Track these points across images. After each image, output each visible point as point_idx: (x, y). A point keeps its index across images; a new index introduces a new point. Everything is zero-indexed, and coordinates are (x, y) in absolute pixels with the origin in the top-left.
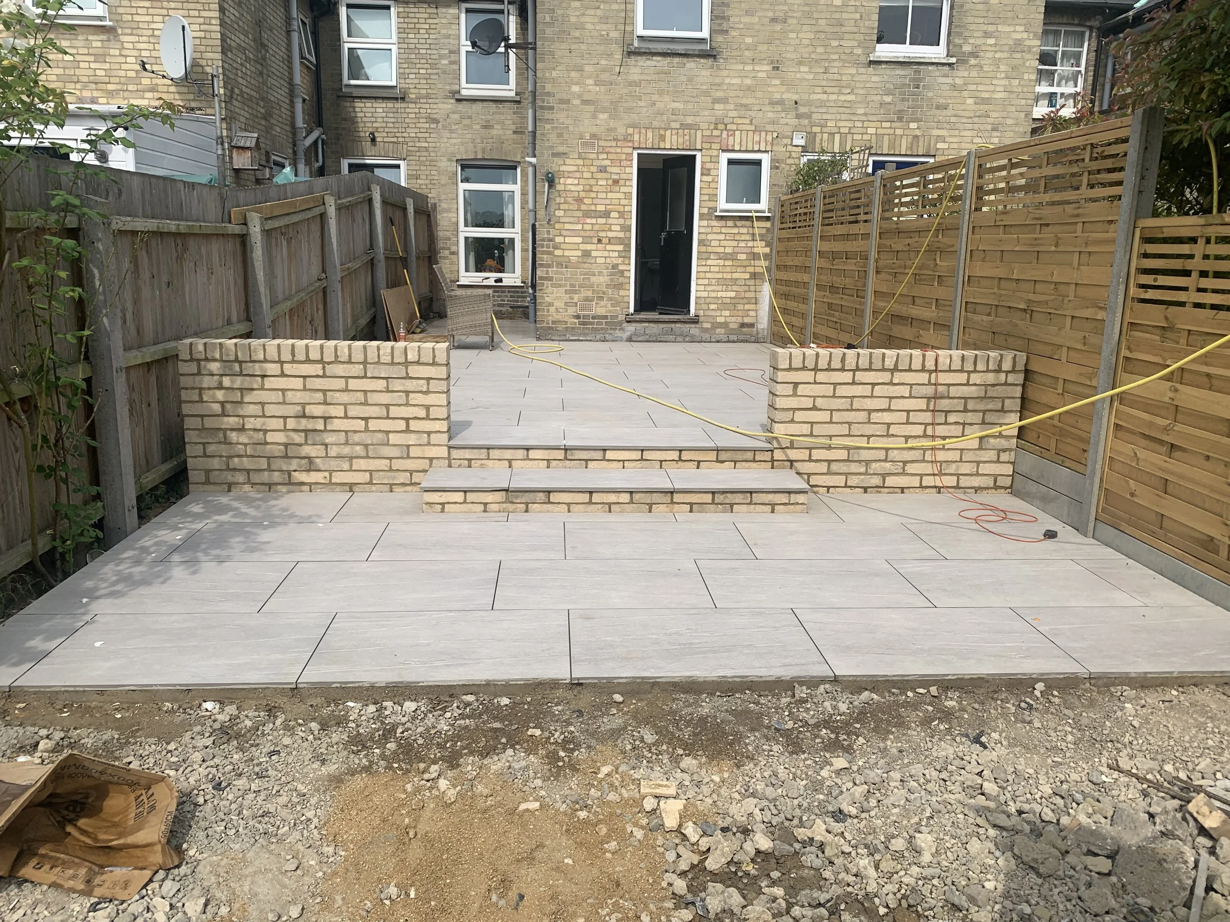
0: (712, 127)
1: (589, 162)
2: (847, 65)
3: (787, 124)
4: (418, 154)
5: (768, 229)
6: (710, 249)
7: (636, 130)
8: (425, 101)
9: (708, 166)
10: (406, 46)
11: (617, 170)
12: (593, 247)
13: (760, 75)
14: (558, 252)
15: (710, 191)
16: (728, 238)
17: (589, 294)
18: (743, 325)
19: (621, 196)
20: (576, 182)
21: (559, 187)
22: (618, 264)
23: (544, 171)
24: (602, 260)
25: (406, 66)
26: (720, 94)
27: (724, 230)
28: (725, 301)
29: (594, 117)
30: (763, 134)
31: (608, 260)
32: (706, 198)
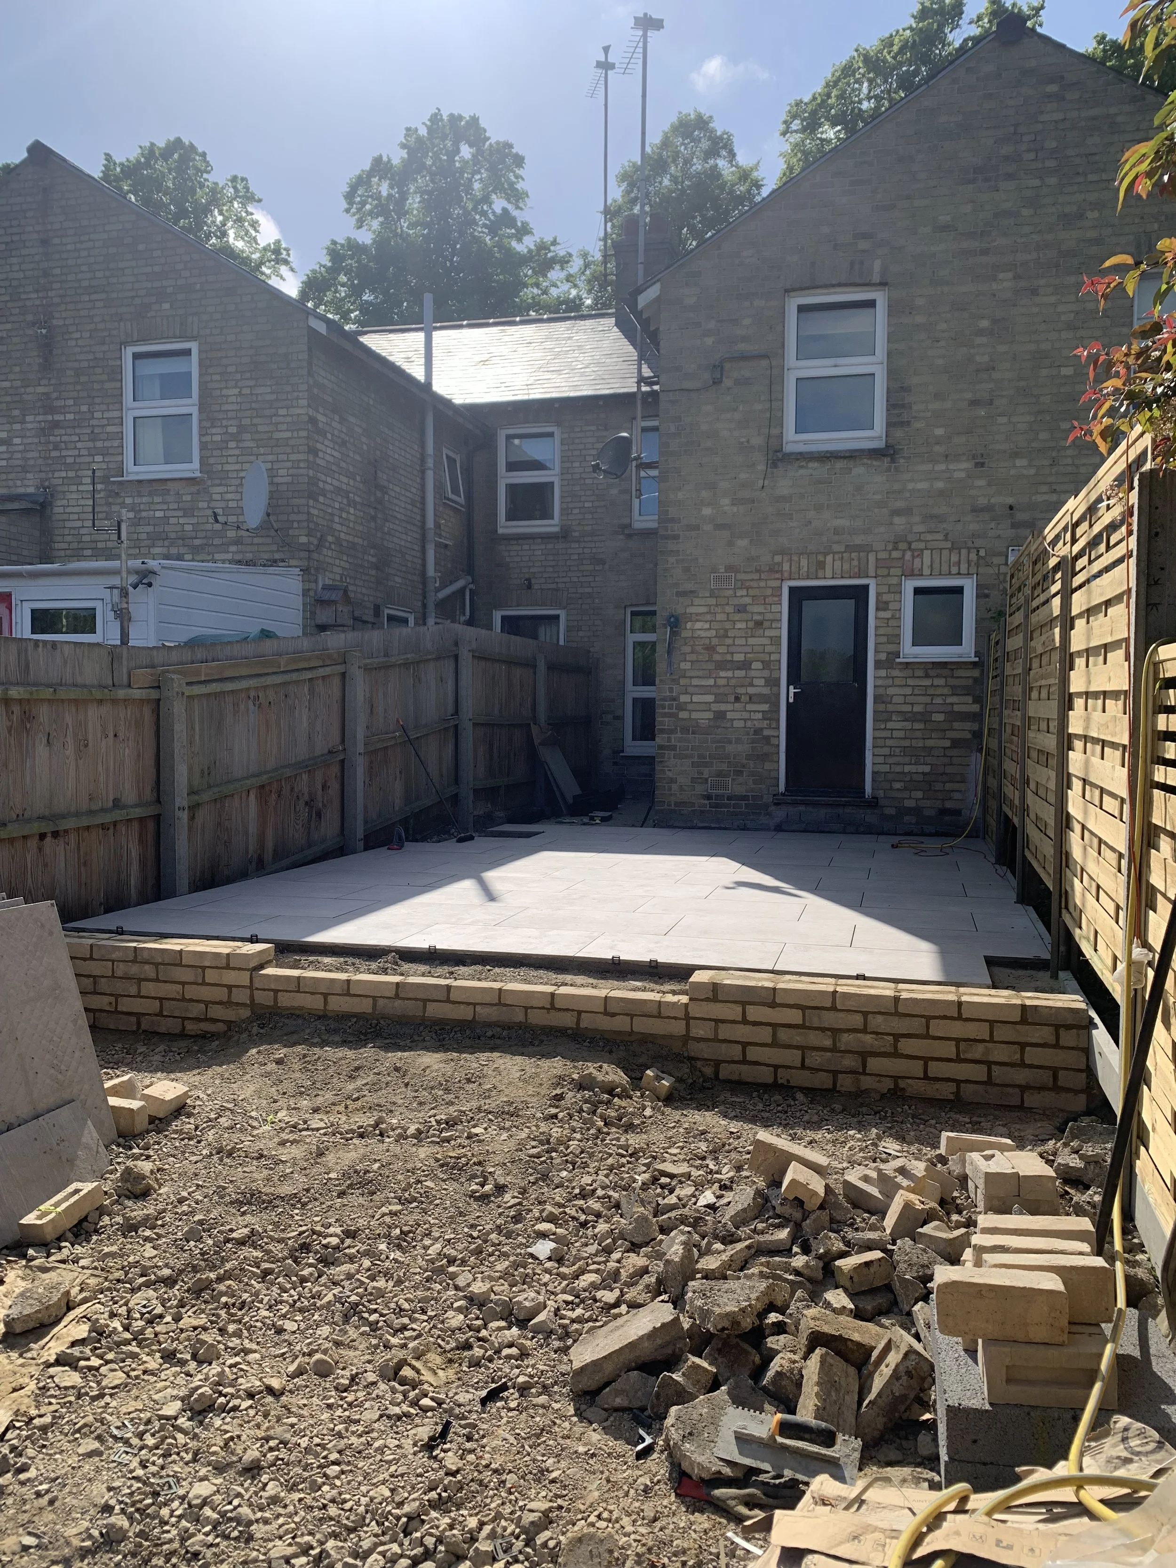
0: (890, 547)
1: (723, 601)
2: (1086, 452)
3: (999, 537)
4: (580, 601)
5: (976, 680)
6: (890, 708)
7: (786, 558)
8: (590, 539)
9: (885, 598)
10: (569, 476)
11: (761, 609)
12: (729, 707)
13: (957, 475)
14: (683, 715)
15: (889, 631)
16: (916, 692)
17: (724, 767)
18: (943, 812)
19: (766, 641)
20: (707, 626)
21: (684, 634)
22: (762, 729)
23: (666, 614)
24: (741, 724)
25: (569, 499)
26: (900, 504)
27: (910, 682)
28: (915, 777)
29: (731, 544)
30: (964, 552)
31: (749, 724)
32: (884, 639)
